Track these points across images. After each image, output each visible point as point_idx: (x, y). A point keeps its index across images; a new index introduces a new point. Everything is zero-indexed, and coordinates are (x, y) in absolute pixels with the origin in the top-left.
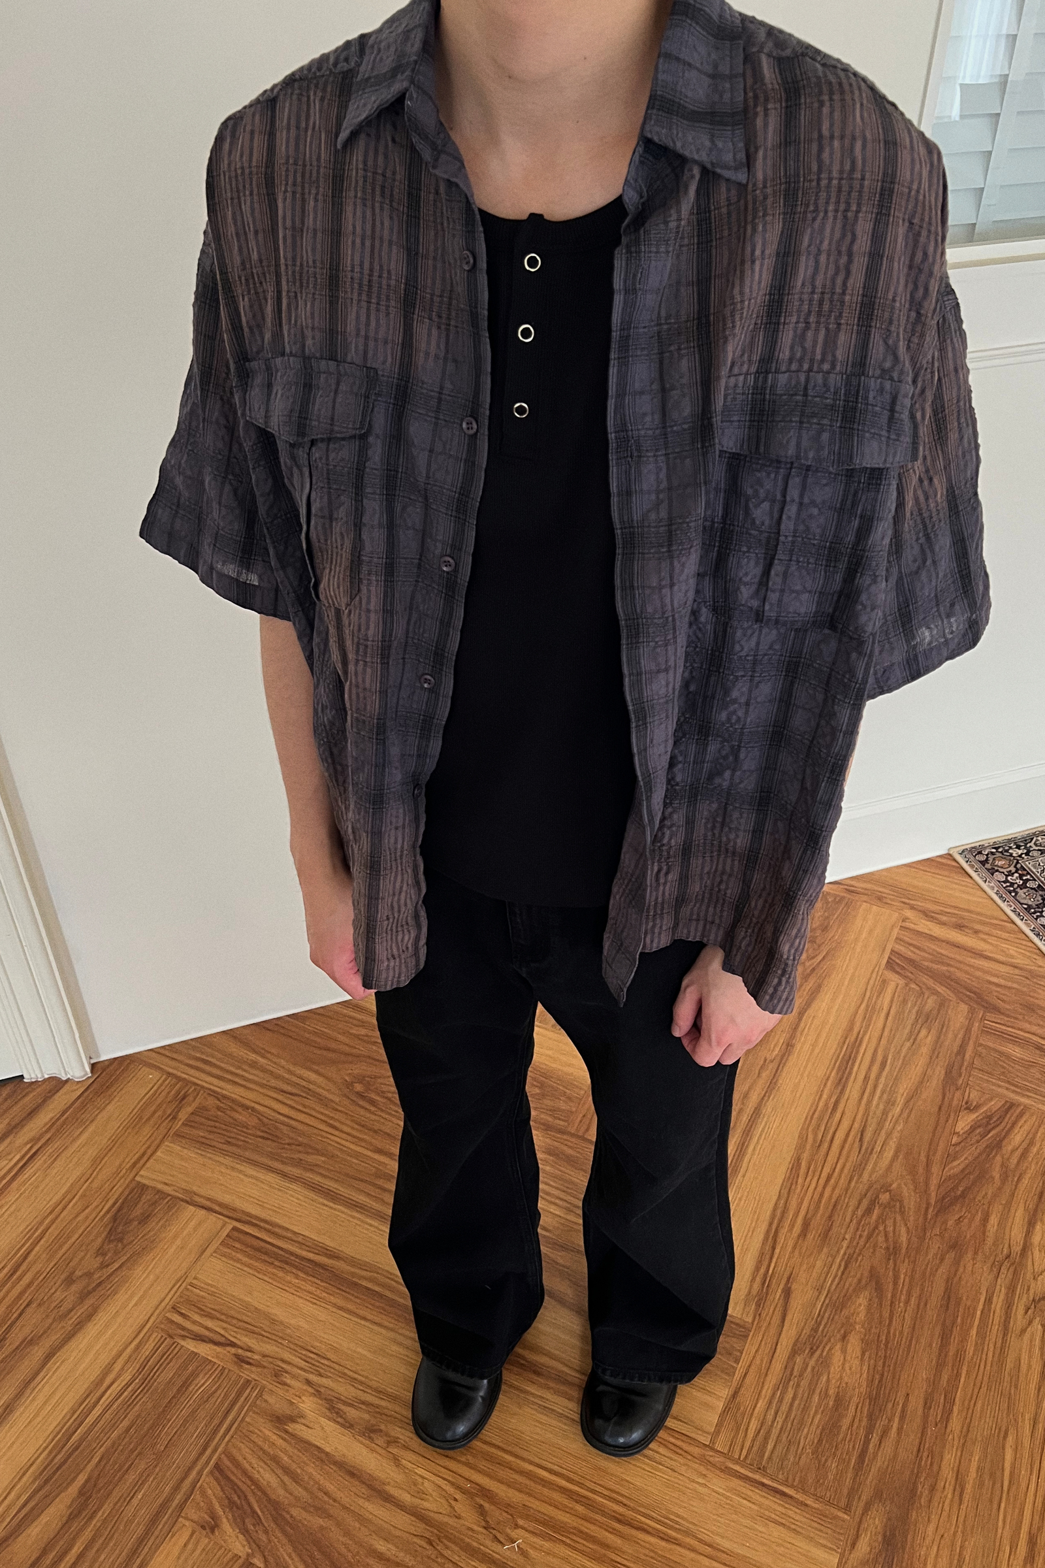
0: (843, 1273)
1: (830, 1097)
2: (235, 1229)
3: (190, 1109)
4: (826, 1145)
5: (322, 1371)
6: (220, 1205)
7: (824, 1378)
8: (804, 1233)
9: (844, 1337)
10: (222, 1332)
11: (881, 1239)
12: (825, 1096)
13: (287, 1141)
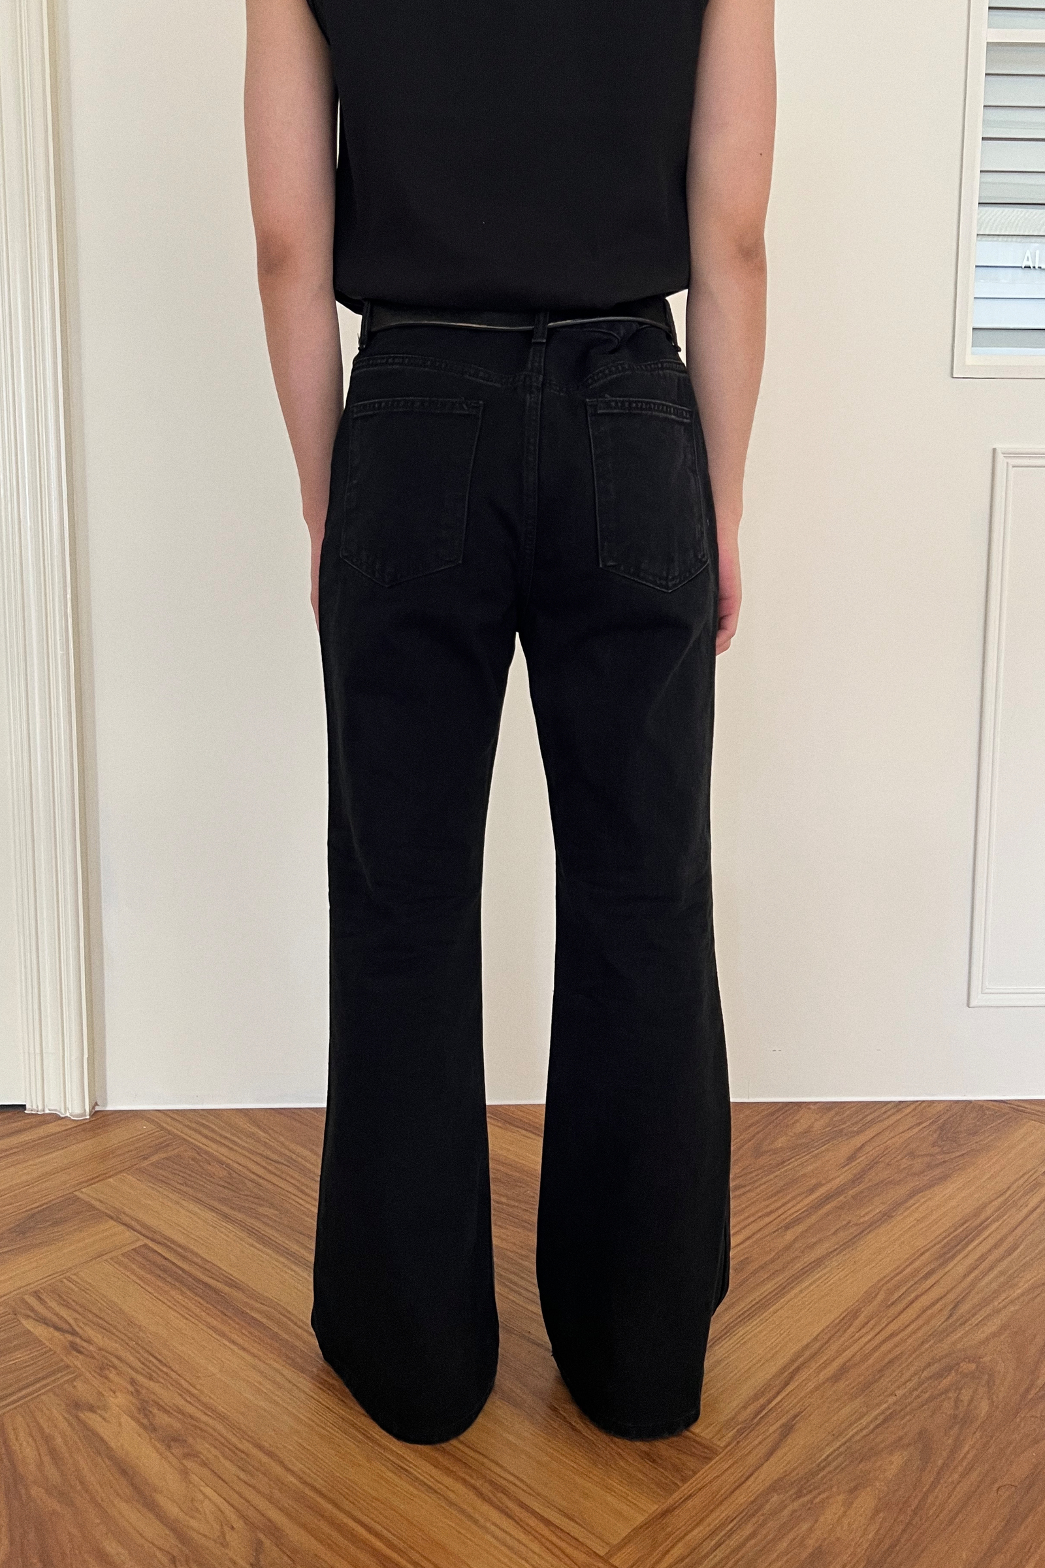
0: (877, 1427)
1: (925, 1265)
2: (145, 1246)
3: (163, 1155)
4: (901, 1306)
5: (154, 1375)
6: (143, 1225)
7: (805, 1526)
8: (836, 1378)
9: (852, 1491)
10: (72, 1322)
11: (948, 1407)
12: (917, 1264)
13: (246, 1193)
